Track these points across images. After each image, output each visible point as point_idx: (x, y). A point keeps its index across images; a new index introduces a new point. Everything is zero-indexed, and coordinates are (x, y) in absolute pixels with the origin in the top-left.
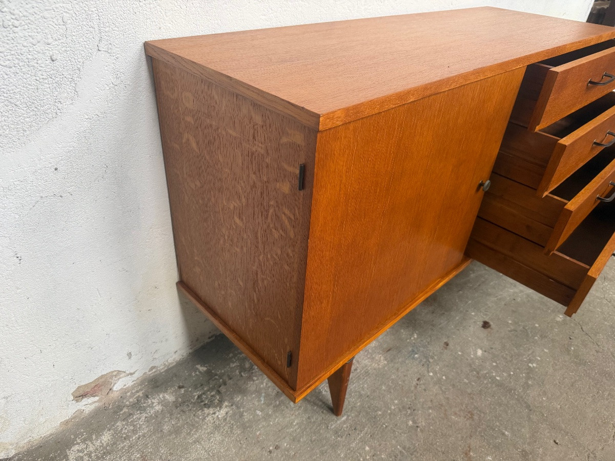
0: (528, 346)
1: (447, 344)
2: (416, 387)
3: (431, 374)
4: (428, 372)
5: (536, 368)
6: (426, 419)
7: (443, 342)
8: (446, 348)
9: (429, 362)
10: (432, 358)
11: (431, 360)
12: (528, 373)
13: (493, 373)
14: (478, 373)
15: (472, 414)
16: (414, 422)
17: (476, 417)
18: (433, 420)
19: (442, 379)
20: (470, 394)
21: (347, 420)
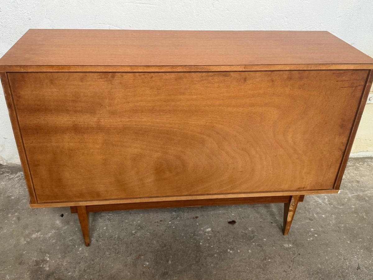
0: (242, 243)
1: (197, 217)
2: (155, 222)
3: (170, 223)
4: (170, 221)
5: (230, 253)
6: (142, 235)
7: (196, 216)
8: (193, 218)
9: (177, 218)
10: (181, 218)
11: (178, 218)
12: (221, 252)
13: (202, 240)
14: (193, 236)
15: (165, 246)
16: (135, 232)
17: (165, 248)
18: (144, 237)
19: (173, 227)
20: (176, 240)
21: (111, 215)
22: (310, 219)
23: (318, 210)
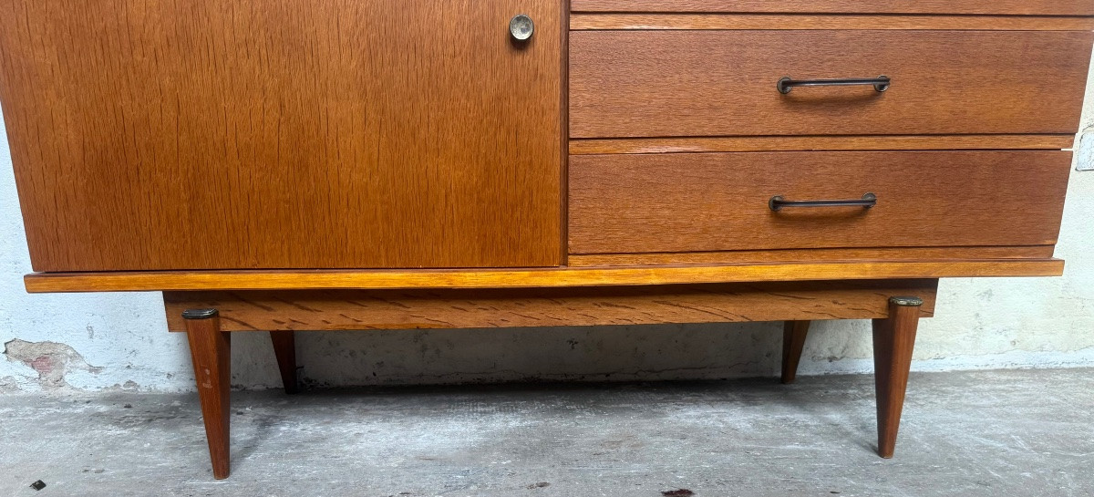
7: (542, 482)
21: (219, 485)
22: (978, 483)
23: (1002, 463)
